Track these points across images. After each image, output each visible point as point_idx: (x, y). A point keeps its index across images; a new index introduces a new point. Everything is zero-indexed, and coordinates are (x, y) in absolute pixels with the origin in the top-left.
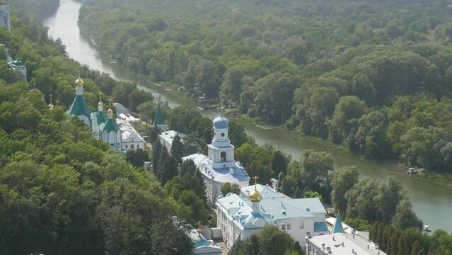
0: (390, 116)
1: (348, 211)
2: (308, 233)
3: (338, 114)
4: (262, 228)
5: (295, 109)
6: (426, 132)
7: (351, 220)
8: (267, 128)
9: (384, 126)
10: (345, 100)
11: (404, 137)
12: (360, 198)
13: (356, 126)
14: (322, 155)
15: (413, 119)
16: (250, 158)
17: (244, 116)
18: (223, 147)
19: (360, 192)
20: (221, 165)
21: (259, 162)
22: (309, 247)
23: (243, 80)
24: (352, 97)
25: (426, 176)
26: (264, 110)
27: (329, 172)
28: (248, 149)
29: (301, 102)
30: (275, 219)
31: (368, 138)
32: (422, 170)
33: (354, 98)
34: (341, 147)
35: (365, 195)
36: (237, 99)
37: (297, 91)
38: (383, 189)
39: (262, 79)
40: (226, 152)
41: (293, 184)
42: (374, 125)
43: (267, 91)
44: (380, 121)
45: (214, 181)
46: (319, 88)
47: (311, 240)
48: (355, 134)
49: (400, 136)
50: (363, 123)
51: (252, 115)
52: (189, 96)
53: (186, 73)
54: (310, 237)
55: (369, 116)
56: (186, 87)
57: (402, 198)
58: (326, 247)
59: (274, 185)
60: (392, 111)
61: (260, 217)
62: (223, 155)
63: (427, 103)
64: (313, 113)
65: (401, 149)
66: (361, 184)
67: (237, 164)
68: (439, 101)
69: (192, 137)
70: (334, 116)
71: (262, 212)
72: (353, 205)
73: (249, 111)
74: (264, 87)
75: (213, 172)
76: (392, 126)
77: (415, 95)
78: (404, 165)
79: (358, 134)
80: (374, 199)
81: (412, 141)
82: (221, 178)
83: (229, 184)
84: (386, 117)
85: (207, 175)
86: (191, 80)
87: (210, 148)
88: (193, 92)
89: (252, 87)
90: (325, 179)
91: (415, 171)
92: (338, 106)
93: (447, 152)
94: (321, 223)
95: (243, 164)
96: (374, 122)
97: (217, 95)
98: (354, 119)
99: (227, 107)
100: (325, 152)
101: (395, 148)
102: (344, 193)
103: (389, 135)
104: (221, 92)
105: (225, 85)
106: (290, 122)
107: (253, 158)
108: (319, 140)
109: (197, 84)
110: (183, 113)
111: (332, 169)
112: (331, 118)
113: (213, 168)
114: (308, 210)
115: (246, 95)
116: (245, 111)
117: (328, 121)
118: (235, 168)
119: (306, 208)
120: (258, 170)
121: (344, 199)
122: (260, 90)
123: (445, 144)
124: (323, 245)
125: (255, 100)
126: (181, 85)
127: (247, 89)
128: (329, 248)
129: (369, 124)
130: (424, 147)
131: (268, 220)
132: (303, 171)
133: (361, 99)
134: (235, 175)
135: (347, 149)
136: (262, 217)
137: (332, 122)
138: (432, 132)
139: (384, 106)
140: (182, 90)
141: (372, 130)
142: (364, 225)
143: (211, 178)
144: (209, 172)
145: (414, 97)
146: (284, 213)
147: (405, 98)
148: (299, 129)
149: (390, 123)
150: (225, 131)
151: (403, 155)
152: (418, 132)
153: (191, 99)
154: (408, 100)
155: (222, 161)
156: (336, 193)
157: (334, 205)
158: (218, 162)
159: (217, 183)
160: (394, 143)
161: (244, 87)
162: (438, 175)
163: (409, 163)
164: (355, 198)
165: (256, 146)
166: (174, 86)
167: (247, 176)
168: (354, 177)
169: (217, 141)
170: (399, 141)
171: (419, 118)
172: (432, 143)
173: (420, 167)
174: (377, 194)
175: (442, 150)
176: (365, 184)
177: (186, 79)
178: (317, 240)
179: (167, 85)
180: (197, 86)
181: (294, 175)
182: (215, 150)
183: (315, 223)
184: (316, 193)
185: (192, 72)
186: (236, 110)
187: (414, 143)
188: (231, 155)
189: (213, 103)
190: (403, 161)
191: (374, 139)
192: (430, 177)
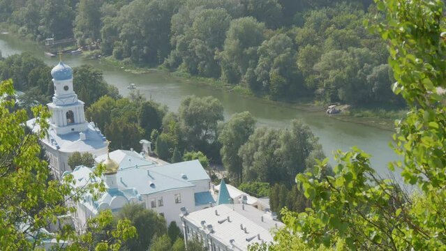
0: (299, 38)
1: (245, 172)
2: (183, 209)
3: (231, 44)
4: (120, 209)
5: (175, 42)
6: (346, 57)
7: (247, 185)
8: (140, 72)
9: (292, 54)
10: (238, 24)
11: (318, 66)
12: (258, 154)
13: (255, 57)
14: (206, 101)
15: (329, 41)
16: (112, 115)
17: (108, 58)
18: (67, 105)
19: (257, 146)
20: (68, 130)
21: (124, 118)
22: (186, 228)
23: (102, 9)
24: (247, 18)
25: (351, 115)
26: (134, 48)
27: (219, 122)
28: (108, 103)
29: (181, 32)
30: (139, 195)
31: (273, 72)
32: (346, 106)
33: (249, 20)
34: (238, 87)
35: (264, 149)
36: (96, 36)
37: (175, 17)
38: (287, 138)
39: (127, 6)
40: (74, 111)
41: (170, 144)
42: (278, 54)
43: (135, 22)
44: (285, 48)
45: (60, 152)
46: (203, 11)
47: (187, 218)
48: (255, 67)
49: (313, 64)
50: (264, 52)
51: (119, 56)
52: (34, 39)
53: (27, 9)
54: (187, 214)
55: (271, 42)
56: (29, 27)
57: (312, 149)
58: (206, 225)
59: (145, 148)
60: (301, 33)
61: (118, 195)
62: (70, 115)
63: (350, 16)
64: (197, 45)
65: (316, 82)
66: (258, 135)
67: (91, 126)
68: (366, 12)
69: (31, 95)
70: (225, 47)
71: (121, 187)
72: (250, 164)
73: (114, 50)
74: (132, 17)
75: (58, 139)
76: (302, 51)
77: (334, 7)
78: (322, 103)
79: (259, 67)
80: (275, 153)
81: (329, 69)
82: (68, 147)
83: (78, 154)
84: (294, 41)
85: (50, 145)
86: (33, 17)
87: (52, 108)
88: (38, 32)
89: (115, 19)
90: (214, 134)
91: (337, 109)
92: (230, 33)
93: (374, 80)
94: (203, 193)
95: (99, 124)
96: (279, 50)
97: (71, 34)
98: (251, 49)
99: (85, 49)
100: (210, 97)
101: (309, 81)
102: (237, 149)
103: (299, 64)
104: (76, 29)
105: (80, 20)
106: (170, 60)
107: (116, 115)
108: (210, 81)
109: (41, 21)
110: (19, 63)
111: (222, 119)
112: (221, 49)
113: (59, 135)
114: (185, 177)
115: (107, 29)
116: (109, 53)
117: (218, 54)
118: (87, 132)
119: (182, 175)
120: (121, 130)
121: (238, 157)
122: (125, 21)
123: (371, 69)
124: (203, 222)
125: (121, 35)
126: (22, 25)
127: (109, 22)
128: (210, 226)
129: (271, 53)
130: (345, 76)
131: (130, 197)
132: (183, 125)
133: (259, 20)
134: (87, 141)
135: (247, 90)
136: (122, 194)
137: (223, 55)
138: (353, 55)
139: (293, 26)
140: (24, 31)
141: (275, 60)
142: (264, 190)
143: (55, 148)
144: (53, 140)
145: (334, 10)
146: (152, 185)
147: (320, 12)
148: (182, 69)
149: (301, 49)
150: (69, 83)
151: (320, 90)
152: (335, 56)
153: (37, 43)
154: (325, 15)
155: (68, 124)
156: (227, 151)
157: (227, 166)
158: (64, 126)
159: (64, 153)
160: (308, 74)
161: (104, 19)
162: (367, 112)
163: (329, 100)
164: (252, 154)
165: (120, 98)
166: (13, 26)
167: (104, 140)
168: (248, 126)
169: (59, 98)
170: (313, 72)
171: (336, 38)
172: (355, 70)
173: (343, 103)
174: (279, 146)
175: (368, 77)
176: (263, 134)
177: (27, 16)
178: (197, 218)
179: (4, 27)
180: (43, 24)
181: (173, 132)
182: (57, 110)
183: (195, 194)
184: (200, 153)
185: (35, 6)
186: (97, 51)
187: (331, 73)
188: (80, 114)
189: (67, 45)
190: (320, 97)
191: (281, 73)
192: (356, 115)
